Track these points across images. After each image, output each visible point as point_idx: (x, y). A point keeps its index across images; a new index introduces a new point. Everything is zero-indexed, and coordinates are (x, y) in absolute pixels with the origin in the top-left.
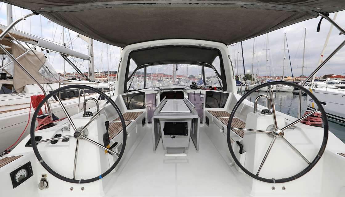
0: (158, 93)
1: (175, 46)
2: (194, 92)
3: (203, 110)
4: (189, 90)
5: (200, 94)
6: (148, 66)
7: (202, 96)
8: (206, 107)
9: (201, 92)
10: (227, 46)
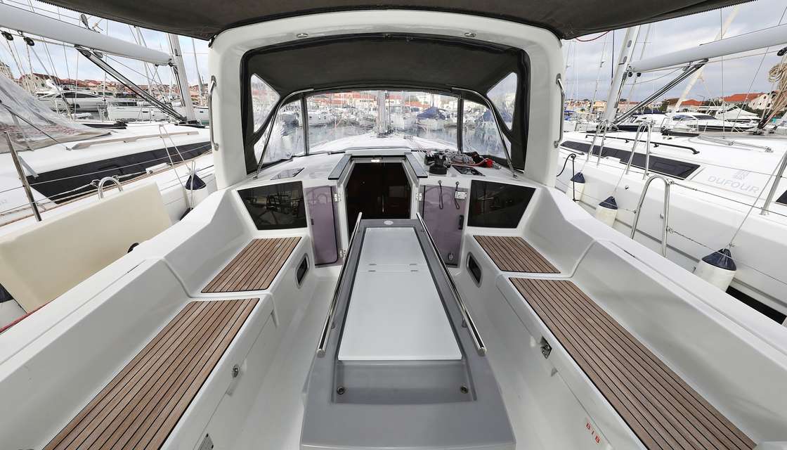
0: (339, 186)
1: (387, 37)
2: (440, 182)
3: (461, 233)
4: (427, 177)
5: (457, 189)
6: (310, 94)
7: (461, 195)
8: (468, 225)
9: (457, 184)
10: (563, 41)
